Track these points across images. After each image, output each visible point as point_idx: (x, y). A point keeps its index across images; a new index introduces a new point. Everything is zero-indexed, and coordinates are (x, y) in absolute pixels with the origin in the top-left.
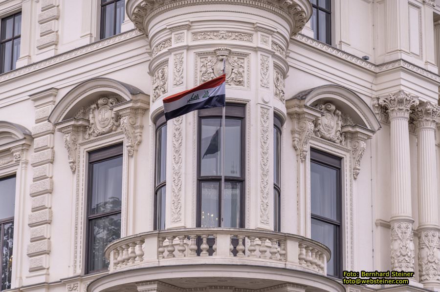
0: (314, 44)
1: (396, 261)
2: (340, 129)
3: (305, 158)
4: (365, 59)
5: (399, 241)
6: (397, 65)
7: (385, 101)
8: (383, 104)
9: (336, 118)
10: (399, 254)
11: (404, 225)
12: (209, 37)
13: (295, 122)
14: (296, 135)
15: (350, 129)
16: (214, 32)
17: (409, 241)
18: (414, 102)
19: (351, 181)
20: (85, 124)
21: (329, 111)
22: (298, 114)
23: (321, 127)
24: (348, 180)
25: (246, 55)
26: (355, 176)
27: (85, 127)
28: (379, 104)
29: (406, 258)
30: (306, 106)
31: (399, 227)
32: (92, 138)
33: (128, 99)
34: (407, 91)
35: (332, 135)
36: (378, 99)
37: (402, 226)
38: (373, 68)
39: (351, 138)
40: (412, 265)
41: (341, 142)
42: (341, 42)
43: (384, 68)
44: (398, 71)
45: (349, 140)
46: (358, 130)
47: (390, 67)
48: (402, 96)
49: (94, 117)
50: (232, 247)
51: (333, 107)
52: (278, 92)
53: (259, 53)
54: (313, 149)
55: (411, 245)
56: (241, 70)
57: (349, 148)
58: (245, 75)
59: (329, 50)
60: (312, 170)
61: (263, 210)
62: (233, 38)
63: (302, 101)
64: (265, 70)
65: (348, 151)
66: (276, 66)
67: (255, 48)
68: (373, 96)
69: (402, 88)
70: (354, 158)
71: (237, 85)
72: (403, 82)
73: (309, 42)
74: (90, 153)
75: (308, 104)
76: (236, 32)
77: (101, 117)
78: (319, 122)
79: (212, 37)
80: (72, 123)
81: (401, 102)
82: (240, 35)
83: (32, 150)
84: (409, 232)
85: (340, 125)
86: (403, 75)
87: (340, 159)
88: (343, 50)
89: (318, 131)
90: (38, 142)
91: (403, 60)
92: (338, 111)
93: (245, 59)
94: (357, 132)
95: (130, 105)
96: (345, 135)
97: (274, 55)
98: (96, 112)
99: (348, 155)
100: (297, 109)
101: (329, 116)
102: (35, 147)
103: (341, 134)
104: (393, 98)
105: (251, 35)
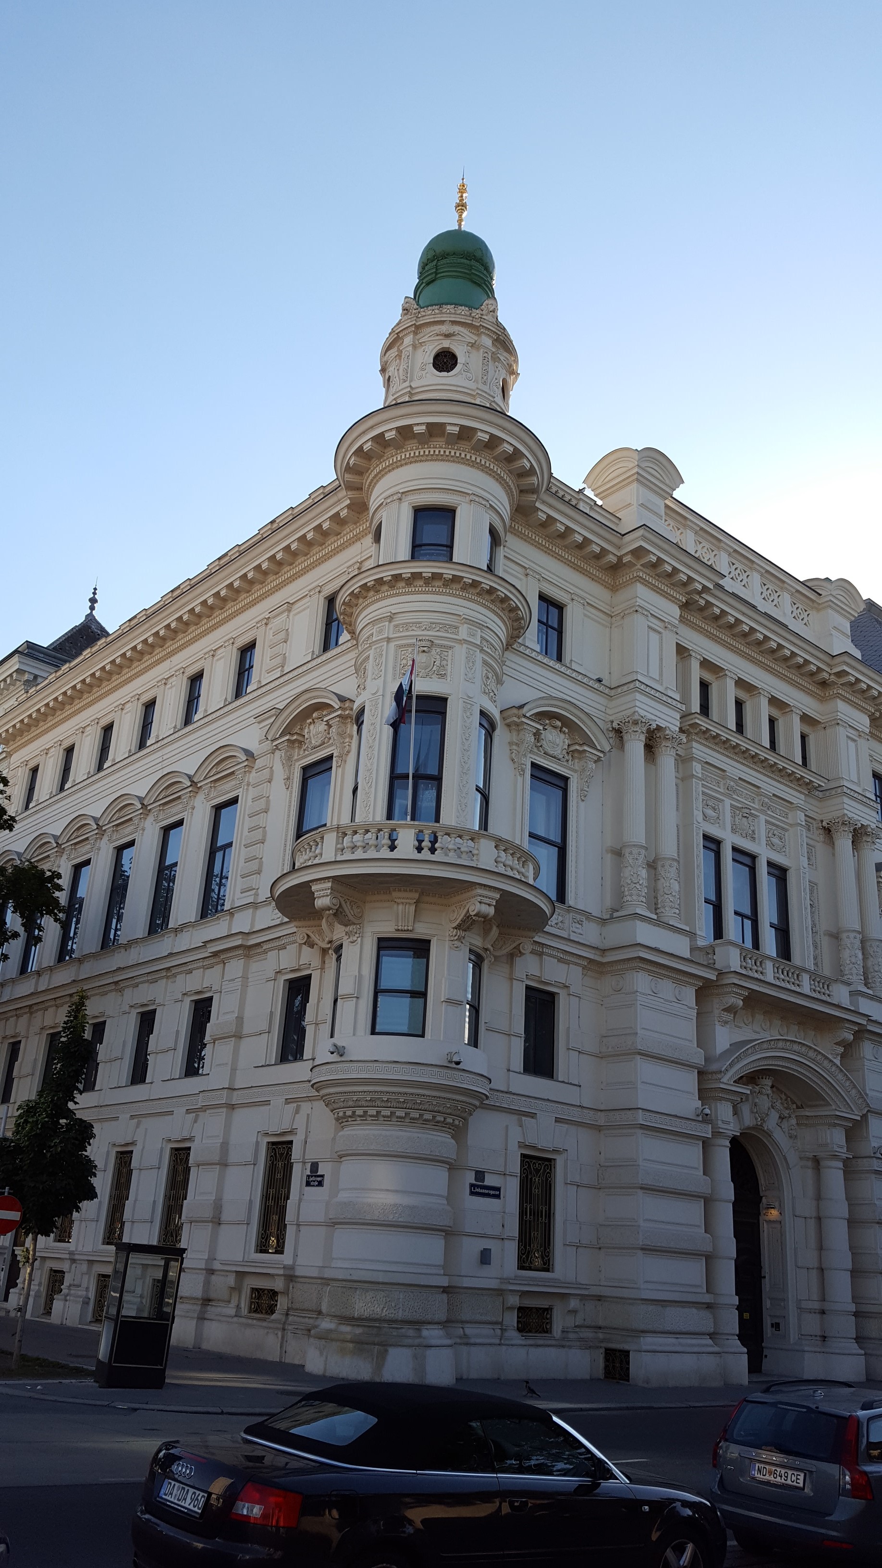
0: (540, 658)
1: (626, 889)
2: (566, 747)
3: (523, 770)
4: (599, 680)
5: (630, 868)
6: (632, 686)
7: (619, 724)
8: (617, 727)
9: (562, 736)
10: (629, 882)
11: (635, 851)
12: (411, 629)
13: (515, 733)
14: (514, 747)
15: (578, 747)
16: (416, 623)
17: (641, 869)
18: (650, 725)
19: (577, 803)
20: (301, 739)
21: (555, 727)
22: (517, 725)
23: (544, 743)
24: (575, 802)
25: (451, 647)
26: (583, 797)
27: (300, 742)
28: (613, 728)
29: (638, 886)
30: (525, 716)
31: (631, 853)
32: (307, 752)
33: (337, 707)
34: (643, 713)
35: (558, 752)
36: (612, 722)
37: (634, 852)
38: (607, 691)
39: (580, 759)
40: (644, 894)
41: (568, 761)
42: (571, 660)
43: (619, 690)
44: (634, 692)
45: (576, 761)
46: (586, 748)
47: (625, 688)
48: (636, 717)
49: (309, 732)
50: (417, 843)
51: (559, 723)
52: (487, 691)
53: (465, 646)
54: (534, 765)
55: (644, 873)
56: (444, 663)
57: (577, 768)
58: (449, 667)
59: (558, 666)
60: (532, 788)
61: (460, 811)
62: (436, 629)
63: (521, 710)
64: (471, 665)
65: (575, 771)
66: (485, 663)
67: (460, 640)
68: (607, 720)
69: (637, 709)
70: (582, 779)
71: (439, 678)
72: (638, 704)
73: (534, 655)
74: (305, 769)
75: (528, 715)
76: (440, 624)
77: (315, 731)
78: (543, 737)
79: (414, 628)
80: (287, 738)
81: (636, 723)
82: (445, 627)
83: (254, 771)
84: (641, 859)
85: (567, 743)
86: (638, 696)
87: (566, 779)
88: (573, 668)
89: (541, 746)
90: (259, 763)
91: (639, 681)
92: (564, 729)
93: (450, 652)
94: (585, 751)
95: (339, 712)
96: (572, 753)
97: (482, 650)
98: (312, 727)
99: (575, 775)
100: (516, 719)
101: (555, 732)
102: (256, 768)
103: (568, 753)
104: (627, 720)
105: (456, 628)
